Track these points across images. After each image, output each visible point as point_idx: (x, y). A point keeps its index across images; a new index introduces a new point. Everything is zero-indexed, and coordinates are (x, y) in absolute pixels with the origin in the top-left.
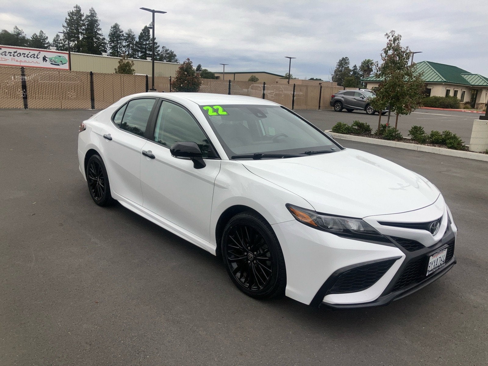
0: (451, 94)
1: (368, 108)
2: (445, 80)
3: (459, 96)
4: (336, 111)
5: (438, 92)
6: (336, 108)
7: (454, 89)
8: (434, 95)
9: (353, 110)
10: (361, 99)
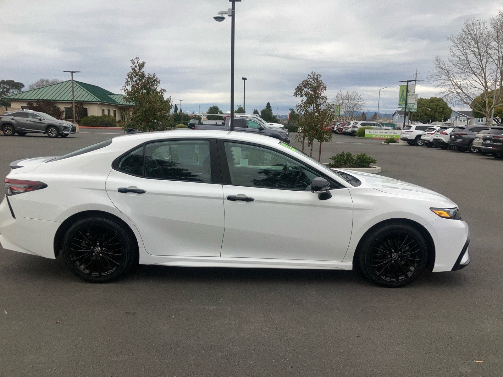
0: (106, 113)
1: (50, 131)
2: (100, 100)
3: (112, 114)
4: (6, 135)
5: (94, 111)
6: (6, 132)
7: (107, 108)
8: (93, 114)
9: (26, 133)
10: (38, 121)
